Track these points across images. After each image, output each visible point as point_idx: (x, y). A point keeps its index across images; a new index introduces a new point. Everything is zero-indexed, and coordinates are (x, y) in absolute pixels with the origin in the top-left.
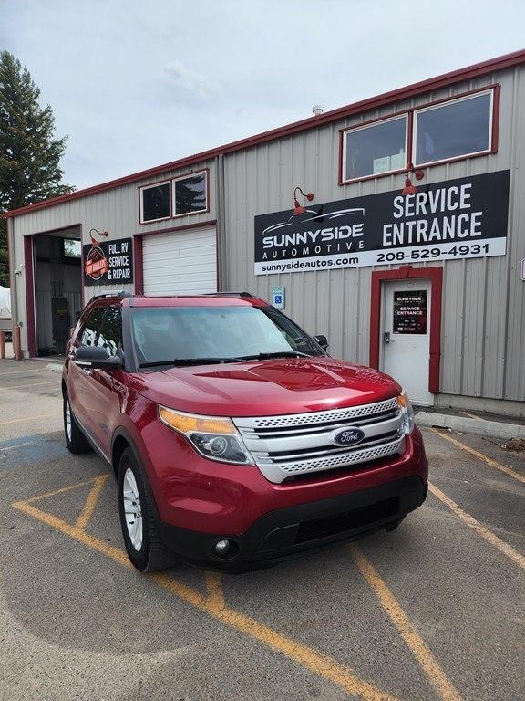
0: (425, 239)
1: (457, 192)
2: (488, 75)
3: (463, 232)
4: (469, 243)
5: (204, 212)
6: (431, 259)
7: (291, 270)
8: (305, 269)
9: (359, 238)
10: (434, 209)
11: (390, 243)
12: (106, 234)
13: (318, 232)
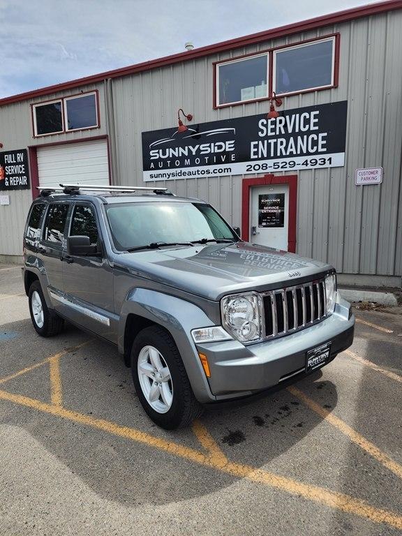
0: (284, 154)
1: (308, 117)
2: (331, 26)
3: (312, 148)
4: (317, 157)
5: (96, 128)
6: (288, 169)
7: (175, 178)
8: (187, 177)
9: (232, 152)
10: (290, 131)
11: (256, 157)
12: (1, 145)
13: (197, 146)
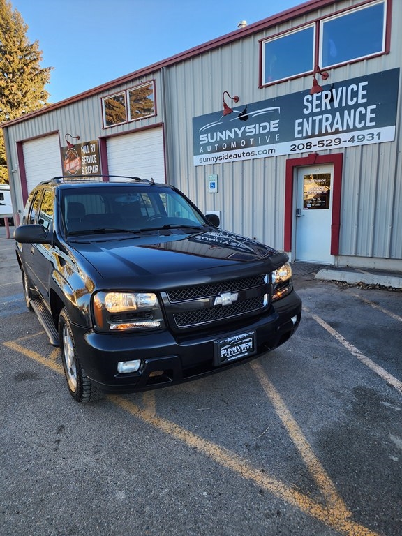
0: (329, 131)
1: (356, 89)
3: (360, 123)
4: (365, 132)
5: (153, 116)
6: (334, 147)
7: (223, 161)
8: (233, 159)
9: (276, 132)
10: (336, 105)
11: (300, 135)
12: (78, 138)
13: (243, 128)
